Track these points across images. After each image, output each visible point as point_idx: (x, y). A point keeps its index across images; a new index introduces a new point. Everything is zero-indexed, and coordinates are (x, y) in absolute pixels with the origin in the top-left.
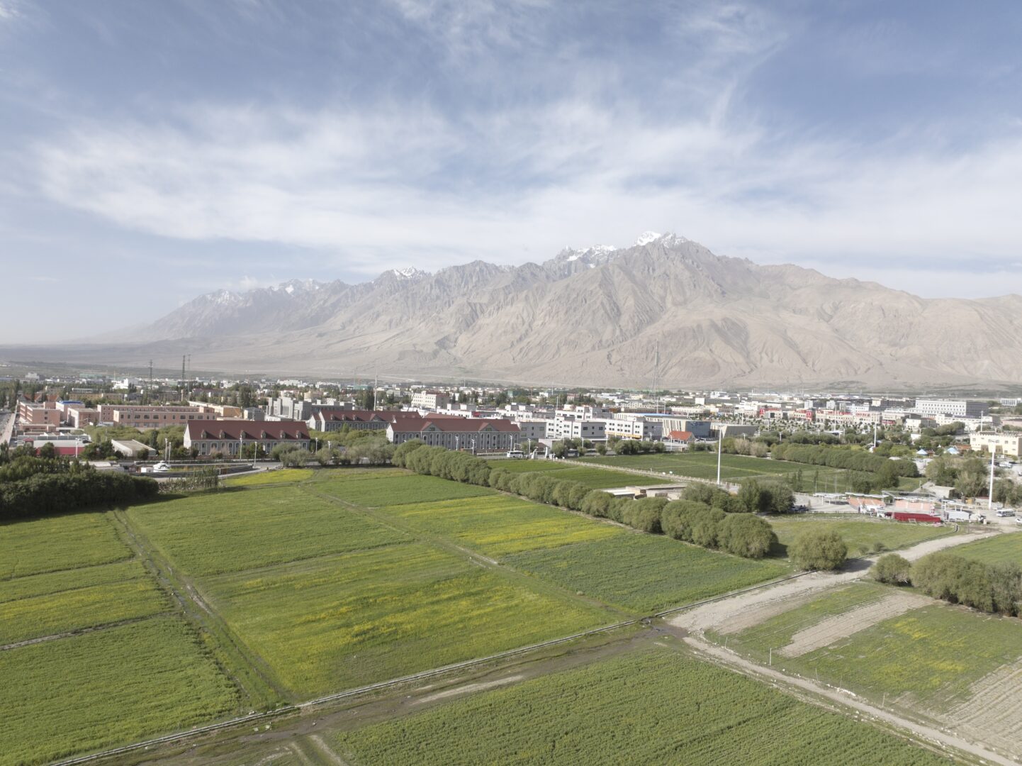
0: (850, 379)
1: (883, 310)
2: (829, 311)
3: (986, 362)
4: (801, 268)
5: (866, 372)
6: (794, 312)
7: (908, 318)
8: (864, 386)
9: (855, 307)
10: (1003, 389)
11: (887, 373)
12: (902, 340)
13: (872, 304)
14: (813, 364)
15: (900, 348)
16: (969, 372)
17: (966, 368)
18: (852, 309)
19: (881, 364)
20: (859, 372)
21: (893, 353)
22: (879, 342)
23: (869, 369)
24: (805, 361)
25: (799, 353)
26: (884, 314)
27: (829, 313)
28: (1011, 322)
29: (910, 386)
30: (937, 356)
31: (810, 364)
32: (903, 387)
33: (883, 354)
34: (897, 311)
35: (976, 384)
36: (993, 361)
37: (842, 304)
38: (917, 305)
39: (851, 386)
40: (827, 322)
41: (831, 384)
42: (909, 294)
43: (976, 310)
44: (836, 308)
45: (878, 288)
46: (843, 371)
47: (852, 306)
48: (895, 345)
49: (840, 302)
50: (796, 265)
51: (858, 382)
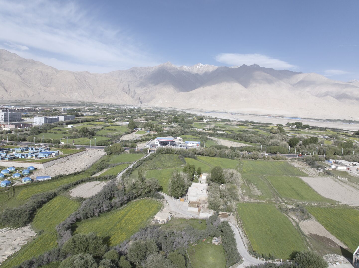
0: (25, 99)
1: (42, 73)
2: (21, 71)
3: (76, 94)
4: (10, 52)
5: (32, 96)
6: (5, 70)
7: (51, 76)
8: (30, 102)
9: (31, 70)
10: (79, 103)
11: (41, 97)
12: (49, 85)
13: (38, 70)
14: (10, 92)
15: (47, 88)
16: (71, 97)
17: (70, 96)
18: (30, 71)
19: (39, 93)
20: (29, 96)
21: (45, 89)
22: (40, 85)
23: (34, 95)
24: (7, 91)
25: (4, 88)
26: (42, 74)
27: (21, 72)
28: (85, 81)
29: (48, 102)
30: (60, 91)
31: (9, 92)
32: (45, 102)
33: (41, 89)
34: (47, 73)
35: (71, 101)
36: (79, 93)
37: (26, 69)
38: (54, 72)
39: (24, 101)
40: (20, 75)
41: (16, 101)
42: (52, 67)
43: (74, 76)
44: (24, 70)
45: (42, 64)
46: (23, 95)
47: (30, 70)
48: (46, 86)
49: (26, 68)
50: (7, 50)
51: (28, 100)
